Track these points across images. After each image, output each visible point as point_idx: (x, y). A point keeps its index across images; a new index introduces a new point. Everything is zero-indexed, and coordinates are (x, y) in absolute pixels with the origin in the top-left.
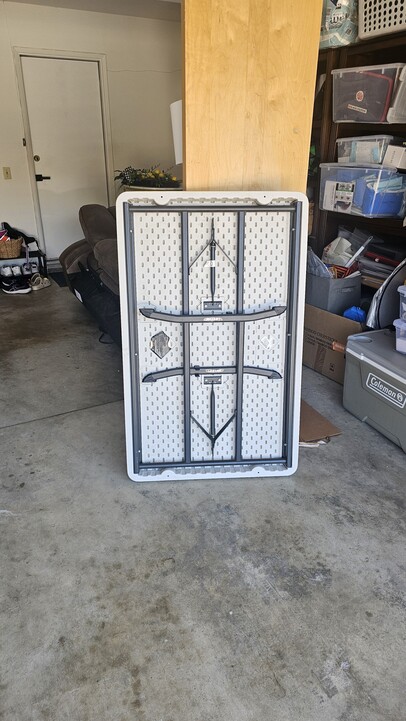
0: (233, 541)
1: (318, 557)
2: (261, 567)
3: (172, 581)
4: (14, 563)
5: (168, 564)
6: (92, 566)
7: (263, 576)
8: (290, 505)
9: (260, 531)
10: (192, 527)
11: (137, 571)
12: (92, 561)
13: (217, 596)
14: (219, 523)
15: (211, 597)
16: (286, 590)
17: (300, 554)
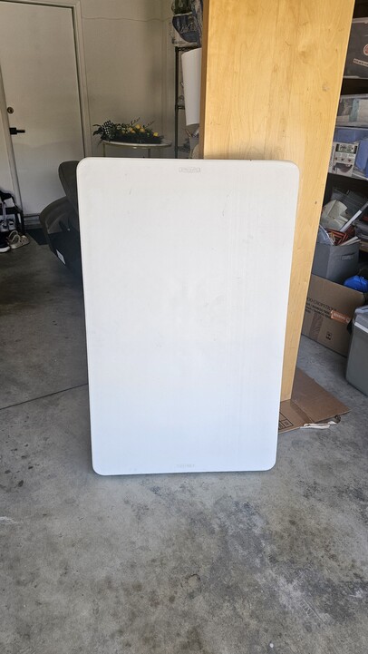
0: (260, 550)
1: (353, 566)
2: (295, 582)
3: (200, 604)
4: (21, 588)
5: (193, 583)
6: (110, 587)
7: (298, 594)
8: (312, 500)
9: (286, 535)
10: (212, 532)
11: (160, 593)
12: (109, 581)
13: (253, 623)
14: (241, 526)
15: (247, 625)
16: (326, 611)
17: (334, 564)
